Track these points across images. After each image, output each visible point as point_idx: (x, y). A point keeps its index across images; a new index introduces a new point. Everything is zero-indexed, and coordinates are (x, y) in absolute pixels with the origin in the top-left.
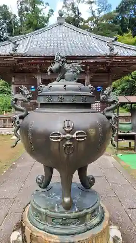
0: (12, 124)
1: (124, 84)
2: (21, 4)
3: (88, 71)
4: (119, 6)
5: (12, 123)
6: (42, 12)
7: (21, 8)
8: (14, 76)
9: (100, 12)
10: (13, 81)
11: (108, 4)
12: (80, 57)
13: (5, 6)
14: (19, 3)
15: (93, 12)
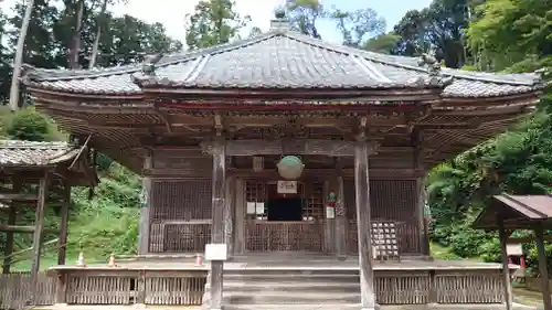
0: (132, 293)
1: (440, 184)
2: (192, 20)
3: (363, 135)
4: (402, 22)
5: (132, 289)
6: (236, 34)
7: (192, 28)
8: (151, 154)
9: (361, 33)
10: (147, 166)
11: (377, 18)
12: (342, 89)
13: (159, 25)
14: (189, 17)
15: (346, 34)
